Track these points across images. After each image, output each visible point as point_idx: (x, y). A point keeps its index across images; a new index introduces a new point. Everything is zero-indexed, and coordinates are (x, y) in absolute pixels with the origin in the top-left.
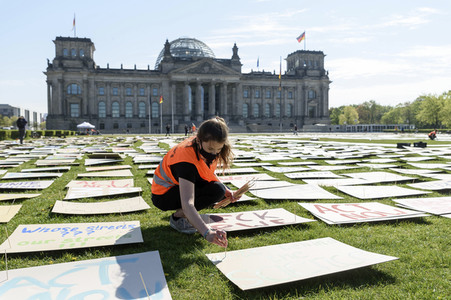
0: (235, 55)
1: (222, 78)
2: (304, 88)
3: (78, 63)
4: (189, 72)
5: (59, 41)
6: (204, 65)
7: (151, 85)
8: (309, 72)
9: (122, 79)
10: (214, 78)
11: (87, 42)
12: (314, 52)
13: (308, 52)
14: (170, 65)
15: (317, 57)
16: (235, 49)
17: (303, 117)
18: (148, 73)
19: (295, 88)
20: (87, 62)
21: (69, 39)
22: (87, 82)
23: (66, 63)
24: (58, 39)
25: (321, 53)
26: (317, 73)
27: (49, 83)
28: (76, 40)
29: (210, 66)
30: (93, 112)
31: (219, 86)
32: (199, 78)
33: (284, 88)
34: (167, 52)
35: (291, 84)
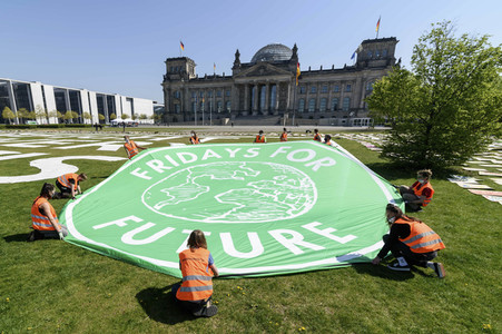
0: (295, 56)
1: (275, 78)
2: (363, 80)
5: (169, 61)
6: (260, 68)
7: (225, 88)
8: (372, 63)
9: (206, 85)
11: (185, 59)
14: (237, 71)
15: (386, 45)
16: (295, 49)
19: (354, 81)
20: (183, 73)
21: (174, 59)
22: (183, 89)
23: (172, 76)
25: (395, 39)
26: (383, 62)
27: (164, 90)
28: (178, 59)
29: (264, 68)
31: (276, 85)
32: (255, 79)
33: (342, 82)
34: (237, 61)
35: (349, 76)
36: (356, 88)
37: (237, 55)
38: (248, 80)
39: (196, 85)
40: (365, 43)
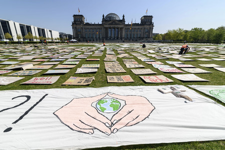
0: (124, 19)
1: (118, 26)
2: (144, 28)
3: (79, 23)
4: (109, 24)
5: (75, 16)
7: (99, 28)
8: (147, 23)
9: (91, 27)
10: (116, 26)
11: (82, 16)
12: (149, 16)
13: (147, 16)
14: (104, 22)
15: (150, 18)
16: (124, 16)
17: (143, 38)
18: (99, 25)
19: (142, 29)
20: (82, 22)
21: (77, 15)
22: (82, 28)
23: (76, 23)
24: (74, 15)
25: (152, 16)
26: (149, 23)
27: (73, 28)
28: (79, 15)
29: (115, 22)
30: (84, 36)
31: (118, 28)
32: (112, 26)
33: (138, 29)
34: (103, 18)
35: (140, 27)
36: (142, 31)
37: (103, 16)
38: (109, 26)
39: (87, 27)
40: (144, 16)
